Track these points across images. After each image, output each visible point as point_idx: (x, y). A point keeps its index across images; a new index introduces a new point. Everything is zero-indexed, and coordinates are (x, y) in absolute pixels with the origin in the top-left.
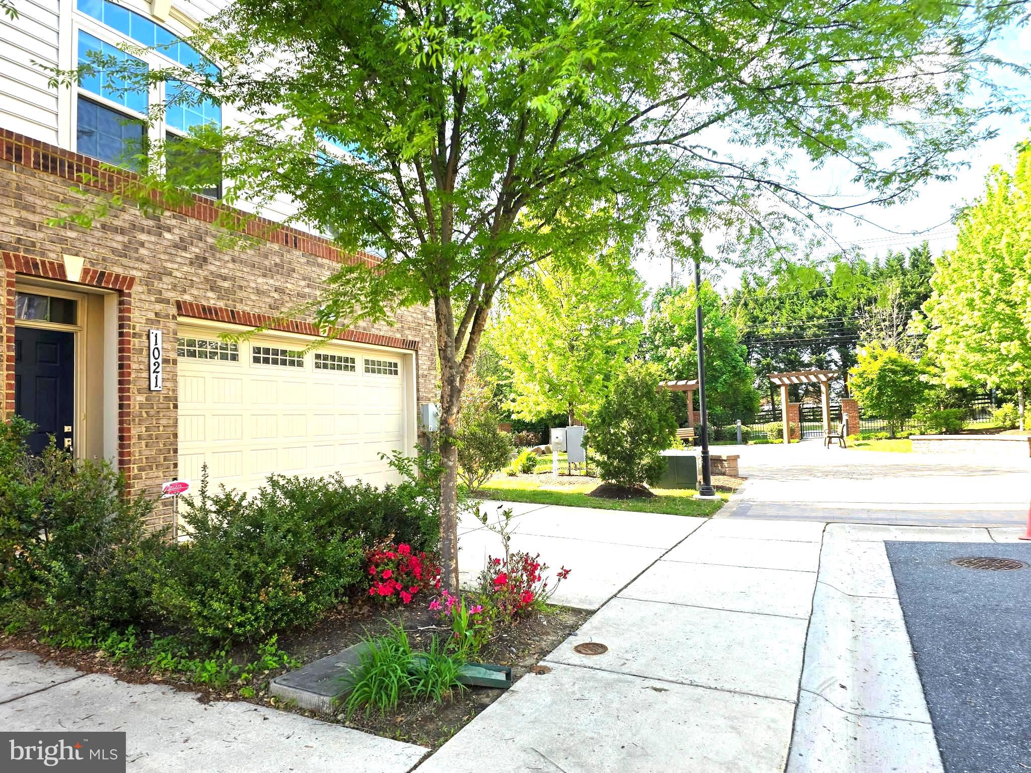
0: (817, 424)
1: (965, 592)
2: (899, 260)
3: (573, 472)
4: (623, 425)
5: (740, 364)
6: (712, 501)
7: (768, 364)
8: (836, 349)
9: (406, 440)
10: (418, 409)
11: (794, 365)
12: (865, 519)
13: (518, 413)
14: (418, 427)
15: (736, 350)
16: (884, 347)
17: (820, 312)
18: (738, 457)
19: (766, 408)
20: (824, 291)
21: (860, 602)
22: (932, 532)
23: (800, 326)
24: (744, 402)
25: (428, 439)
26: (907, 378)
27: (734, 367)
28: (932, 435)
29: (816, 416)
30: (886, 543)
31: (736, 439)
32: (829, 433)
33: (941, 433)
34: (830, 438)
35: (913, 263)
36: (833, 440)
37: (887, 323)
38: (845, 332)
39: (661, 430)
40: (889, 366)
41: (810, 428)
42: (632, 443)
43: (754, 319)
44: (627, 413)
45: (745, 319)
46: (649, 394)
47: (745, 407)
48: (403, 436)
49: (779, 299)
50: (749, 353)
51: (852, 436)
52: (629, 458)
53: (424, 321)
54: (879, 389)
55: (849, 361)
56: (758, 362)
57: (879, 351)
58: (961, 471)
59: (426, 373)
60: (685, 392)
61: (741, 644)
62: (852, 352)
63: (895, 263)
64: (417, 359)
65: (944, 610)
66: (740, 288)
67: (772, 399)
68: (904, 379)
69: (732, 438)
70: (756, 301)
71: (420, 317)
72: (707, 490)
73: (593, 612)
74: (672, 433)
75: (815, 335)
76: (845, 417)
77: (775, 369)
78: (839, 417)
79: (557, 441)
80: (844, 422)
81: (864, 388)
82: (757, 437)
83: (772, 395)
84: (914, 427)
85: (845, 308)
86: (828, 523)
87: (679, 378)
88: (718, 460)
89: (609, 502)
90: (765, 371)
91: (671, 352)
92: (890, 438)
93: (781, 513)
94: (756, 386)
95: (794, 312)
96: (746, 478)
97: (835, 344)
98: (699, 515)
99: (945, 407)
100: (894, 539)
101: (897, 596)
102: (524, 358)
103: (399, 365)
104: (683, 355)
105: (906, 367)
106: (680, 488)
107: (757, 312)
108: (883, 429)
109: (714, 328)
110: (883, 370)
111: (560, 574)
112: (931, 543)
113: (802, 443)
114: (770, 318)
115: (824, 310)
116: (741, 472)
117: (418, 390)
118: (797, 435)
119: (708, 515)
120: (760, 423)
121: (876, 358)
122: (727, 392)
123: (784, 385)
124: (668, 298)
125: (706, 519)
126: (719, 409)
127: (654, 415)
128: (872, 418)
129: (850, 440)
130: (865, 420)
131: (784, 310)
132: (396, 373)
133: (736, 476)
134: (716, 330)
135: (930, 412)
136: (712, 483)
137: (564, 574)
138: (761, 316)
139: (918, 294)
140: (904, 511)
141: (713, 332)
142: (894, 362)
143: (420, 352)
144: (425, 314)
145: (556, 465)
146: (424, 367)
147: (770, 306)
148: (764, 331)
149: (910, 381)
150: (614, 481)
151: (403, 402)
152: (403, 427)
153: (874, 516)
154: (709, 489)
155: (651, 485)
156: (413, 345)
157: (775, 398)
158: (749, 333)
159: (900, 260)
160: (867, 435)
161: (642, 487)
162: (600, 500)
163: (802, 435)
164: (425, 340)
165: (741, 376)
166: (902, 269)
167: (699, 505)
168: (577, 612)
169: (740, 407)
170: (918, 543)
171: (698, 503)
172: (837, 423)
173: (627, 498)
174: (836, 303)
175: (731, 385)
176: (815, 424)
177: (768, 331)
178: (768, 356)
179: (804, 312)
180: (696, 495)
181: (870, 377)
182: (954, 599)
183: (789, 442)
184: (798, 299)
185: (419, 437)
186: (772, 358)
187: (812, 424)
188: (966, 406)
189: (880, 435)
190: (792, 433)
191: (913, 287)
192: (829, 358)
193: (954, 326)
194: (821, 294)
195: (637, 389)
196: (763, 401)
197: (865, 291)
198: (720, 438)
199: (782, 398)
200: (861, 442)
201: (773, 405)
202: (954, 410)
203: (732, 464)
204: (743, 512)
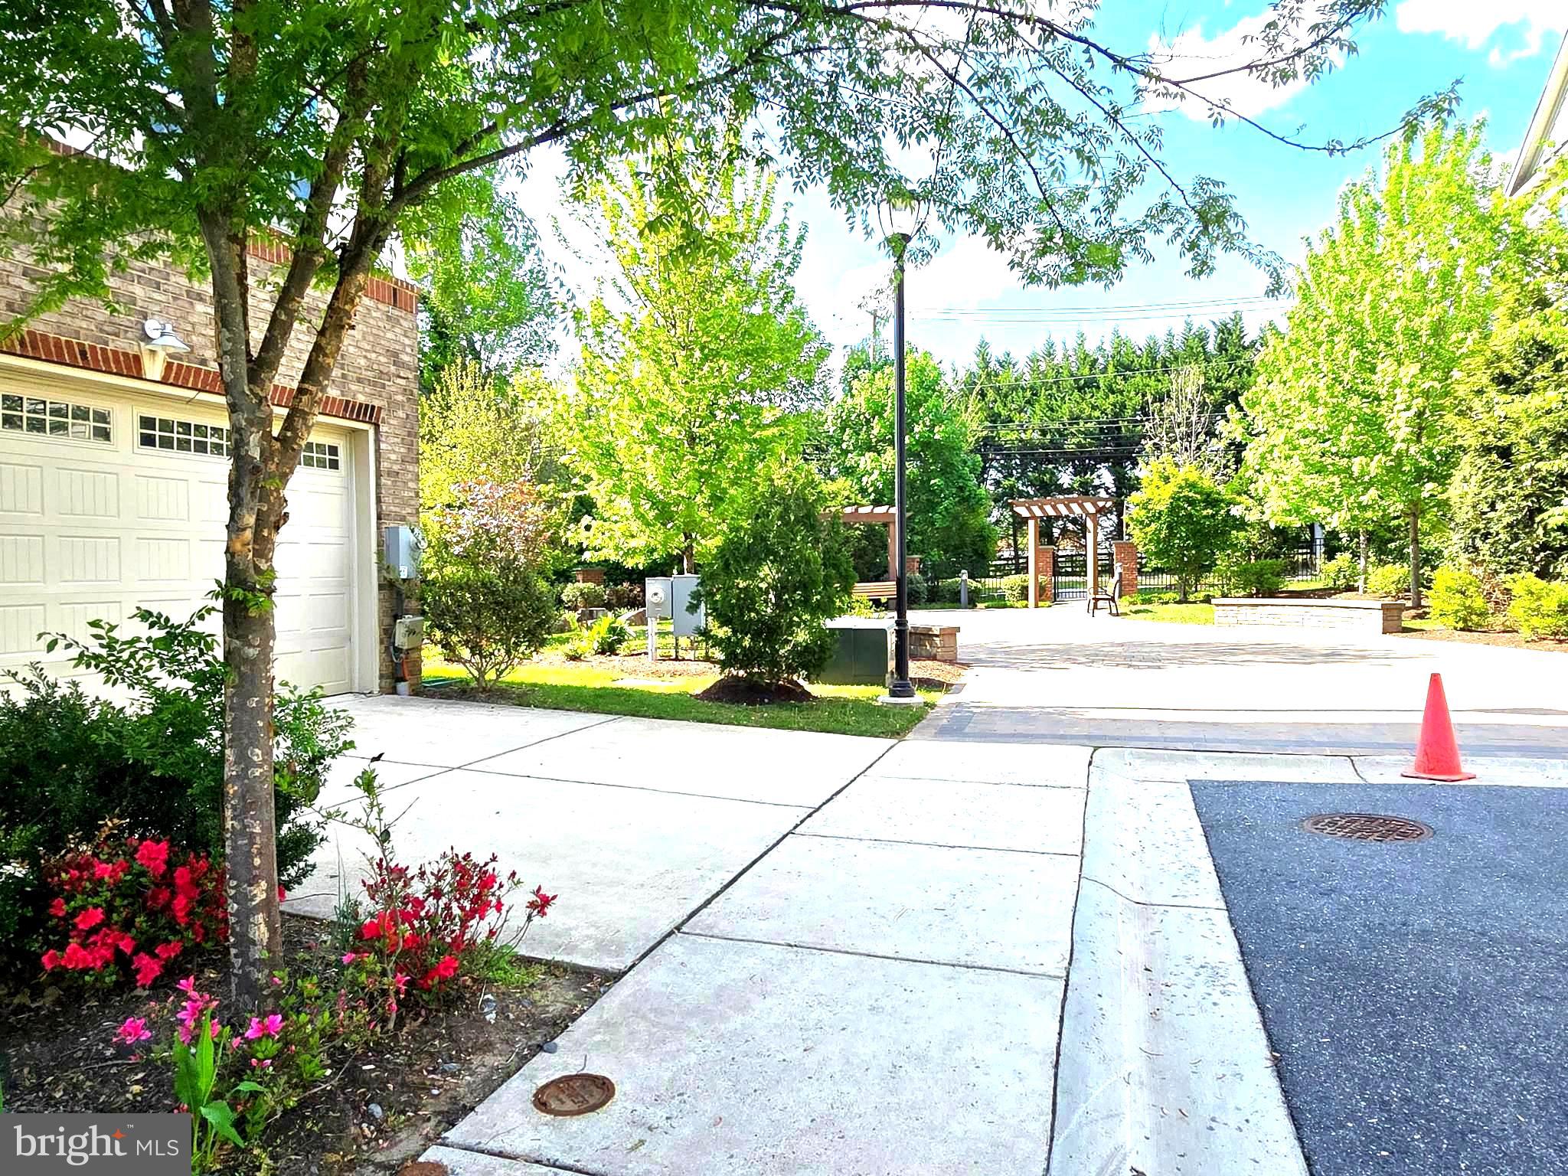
0: (1078, 579)
1: (1342, 893)
2: (1201, 340)
3: (681, 653)
4: (761, 575)
5: (970, 484)
6: (908, 706)
7: (1012, 487)
8: (1108, 468)
9: (356, 591)
10: (379, 535)
11: (1048, 489)
12: (1155, 739)
13: (595, 549)
14: (379, 571)
15: (965, 462)
16: (1177, 465)
17: (1088, 411)
18: (958, 629)
19: (1006, 555)
20: (1094, 380)
21: (1158, 918)
22: (1261, 762)
23: (1058, 431)
24: (974, 543)
25: (399, 593)
26: (1210, 511)
27: (961, 489)
28: (1238, 597)
29: (1078, 567)
30: (1192, 784)
31: (959, 600)
32: (1096, 593)
33: (1251, 596)
34: (1097, 600)
35: (1220, 345)
36: (1100, 604)
37: (1183, 429)
38: (1122, 441)
39: (827, 583)
40: (1186, 493)
41: (1067, 585)
42: (777, 605)
43: (994, 418)
44: (770, 551)
45: (982, 415)
46: (809, 520)
47: (975, 551)
48: (350, 585)
49: (1032, 388)
50: (985, 470)
51: (1126, 599)
52: (771, 631)
53: (393, 368)
54: (1170, 527)
55: (1125, 486)
56: (997, 483)
57: (1171, 470)
58: (1292, 655)
59: (396, 468)
60: (885, 525)
61: (921, 1059)
62: (1130, 474)
63: (1195, 343)
64: (377, 441)
65: (1312, 937)
66: (975, 369)
67: (1015, 541)
68: (1205, 513)
69: (953, 599)
70: (998, 390)
71: (383, 359)
72: (902, 688)
73: (617, 976)
74: (847, 590)
75: (1079, 445)
76: (1118, 569)
77: (1021, 494)
78: (1108, 570)
79: (655, 599)
80: (1117, 577)
81: (1148, 525)
82: (991, 598)
83: (1015, 535)
84: (1213, 585)
85: (1123, 406)
86: (1096, 749)
87: (877, 503)
88: (925, 635)
89: (730, 711)
90: (1006, 497)
91: (867, 461)
92: (1180, 602)
93: (1021, 728)
94: (994, 520)
95: (1052, 410)
96: (968, 665)
97: (1106, 460)
98: (884, 734)
99: (1257, 557)
100: (1203, 777)
101: (1223, 905)
102: (609, 454)
103: (341, 451)
104: (884, 467)
105: (1209, 495)
106: (859, 684)
107: (998, 407)
108: (1169, 588)
109: (934, 426)
110: (1175, 498)
111: (532, 905)
112: (1263, 783)
113: (1056, 608)
114: (1016, 417)
115: (1094, 408)
116: (962, 655)
117: (379, 501)
118: (1048, 595)
119: (898, 734)
120: (995, 576)
121: (1167, 480)
122: (949, 528)
123: (1034, 517)
124: (865, 374)
125: (893, 741)
126: (936, 554)
127: (817, 555)
128: (1157, 571)
129: (1123, 604)
130: (1146, 574)
131: (1037, 406)
132: (334, 465)
133: (952, 662)
134: (937, 429)
135: (1237, 564)
136: (911, 674)
137: (541, 904)
138: (1004, 413)
139: (1225, 391)
140: (1215, 724)
141: (931, 431)
142: (1192, 486)
143: (383, 428)
144: (395, 354)
145: (653, 641)
146: (393, 457)
147: (1018, 398)
148: (1008, 436)
149: (1213, 516)
150: (742, 673)
151: (349, 519)
152: (350, 568)
153: (1171, 733)
154: (906, 685)
155: (808, 678)
156: (367, 413)
157: (1020, 540)
158: (986, 438)
159: (1203, 339)
160: (1148, 596)
161: (792, 682)
162: (713, 707)
163: (1056, 595)
164: (393, 405)
165: (969, 501)
166: (1205, 353)
167: (885, 715)
168: (583, 974)
169: (968, 551)
170: (1244, 783)
171: (883, 712)
172: (1105, 578)
173: (762, 703)
174: (1112, 398)
175: (956, 518)
176: (1074, 579)
177: (1013, 436)
178: (1012, 475)
179: (1065, 411)
180: (881, 695)
181: (1158, 508)
182: (1325, 907)
183: (1037, 606)
184: (1058, 391)
185: (381, 587)
186: (1018, 479)
187: (1071, 578)
188: (1287, 556)
189: (1166, 597)
190: (1041, 591)
191: (1218, 381)
192: (1097, 482)
193: (1285, 430)
194: (1091, 384)
195: (787, 509)
196: (1001, 544)
197: (1152, 383)
198: (936, 598)
199: (1029, 539)
200: (1139, 607)
201: (1016, 550)
202: (1269, 561)
203: (948, 641)
204: (957, 728)
